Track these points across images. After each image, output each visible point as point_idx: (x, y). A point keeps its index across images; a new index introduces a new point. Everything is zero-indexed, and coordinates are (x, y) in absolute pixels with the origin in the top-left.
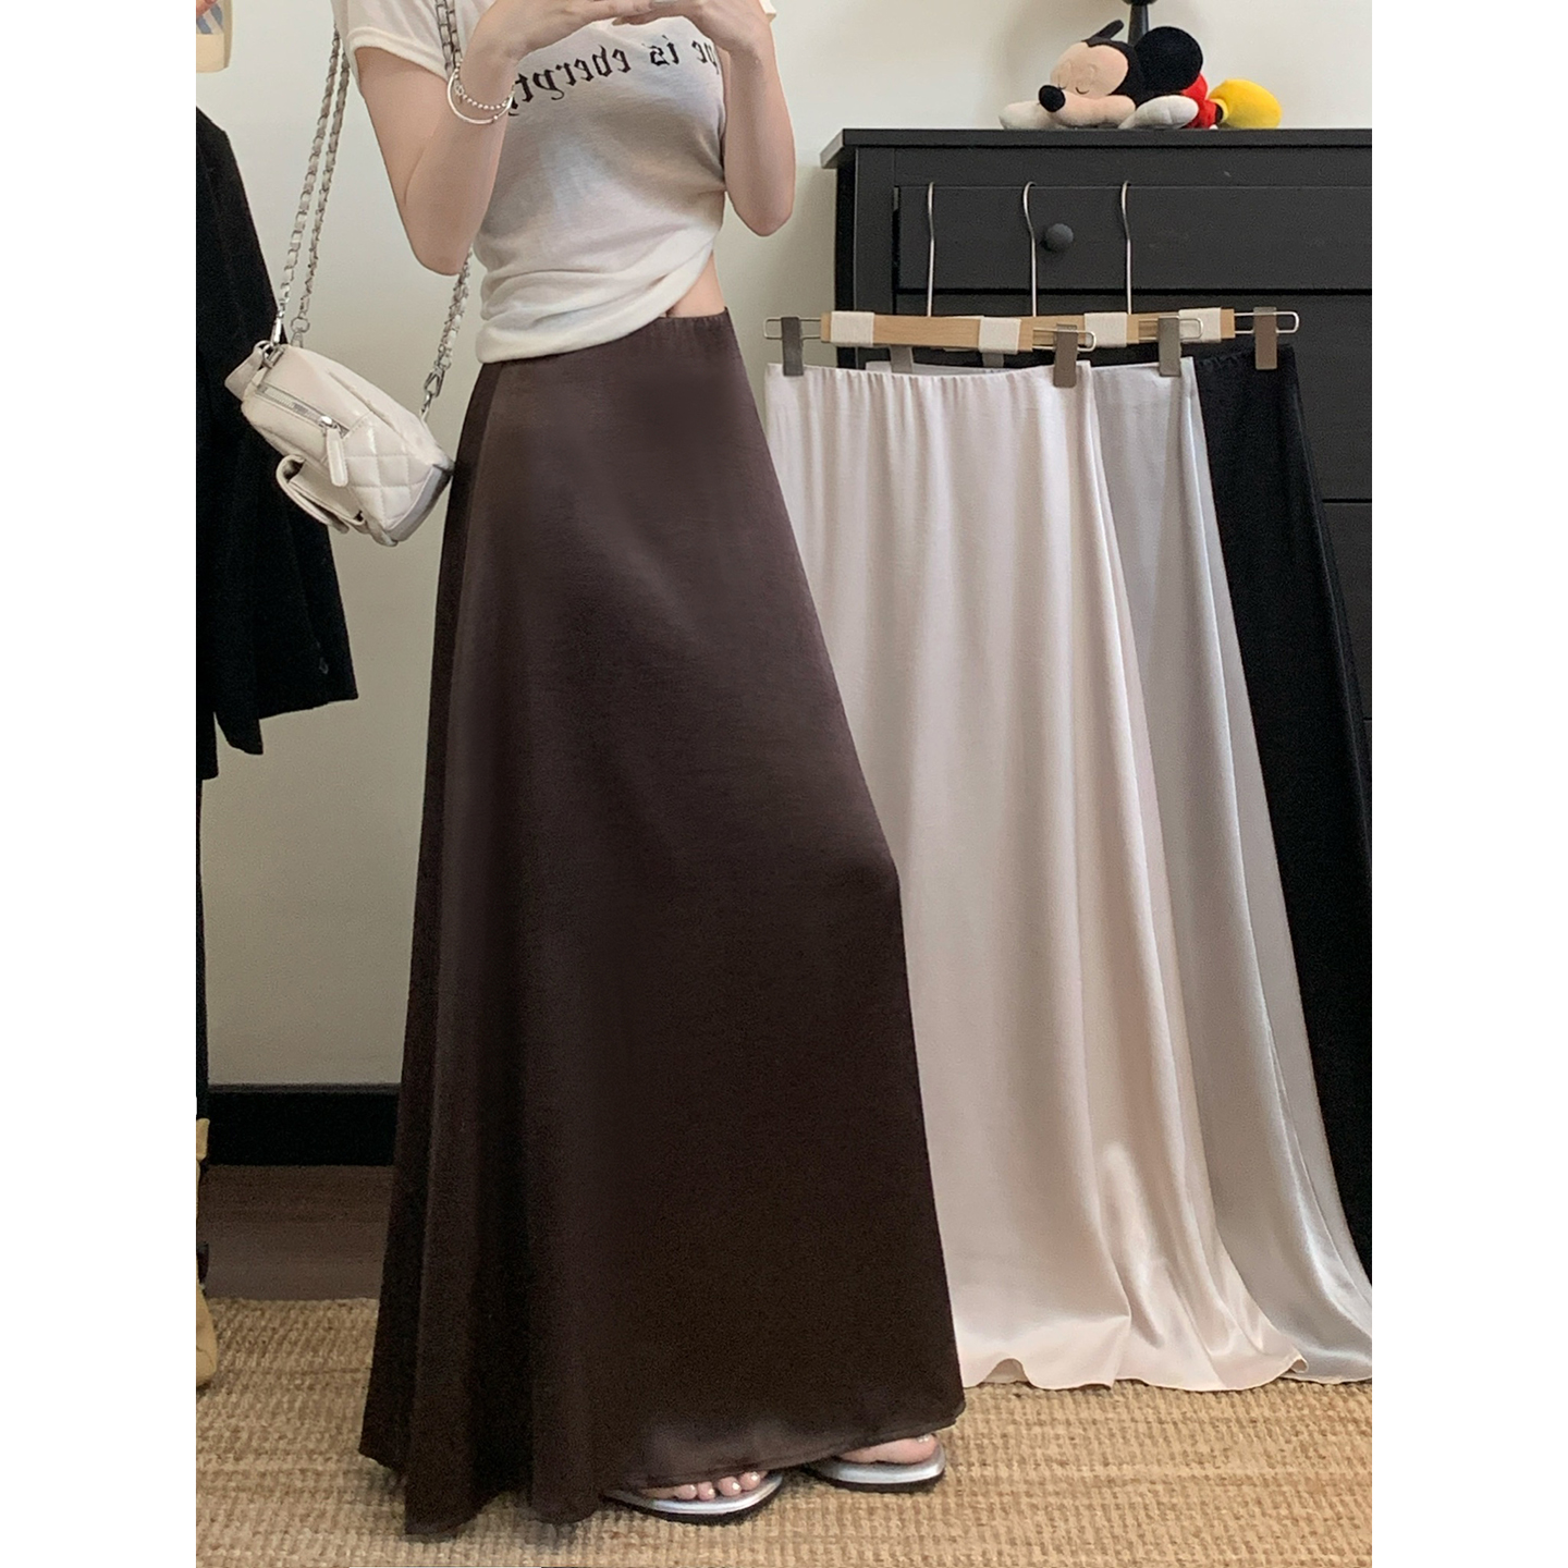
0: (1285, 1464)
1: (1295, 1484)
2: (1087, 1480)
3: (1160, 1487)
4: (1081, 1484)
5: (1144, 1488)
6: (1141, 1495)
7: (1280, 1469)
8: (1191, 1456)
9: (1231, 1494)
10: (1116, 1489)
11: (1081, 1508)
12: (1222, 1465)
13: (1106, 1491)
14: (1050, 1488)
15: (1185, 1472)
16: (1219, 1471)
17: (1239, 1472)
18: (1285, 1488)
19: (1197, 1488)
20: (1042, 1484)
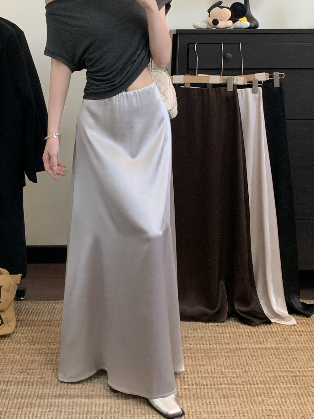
0: (280, 344)
1: (283, 349)
2: (234, 348)
3: (251, 351)
4: (232, 349)
5: (248, 351)
6: (247, 353)
7: (279, 345)
8: (258, 342)
9: (268, 352)
10: (241, 351)
11: (233, 356)
12: (266, 344)
13: (239, 351)
14: (226, 351)
15: (257, 346)
16: (266, 346)
17: (270, 346)
18: (281, 350)
19: (260, 351)
20: (224, 350)
